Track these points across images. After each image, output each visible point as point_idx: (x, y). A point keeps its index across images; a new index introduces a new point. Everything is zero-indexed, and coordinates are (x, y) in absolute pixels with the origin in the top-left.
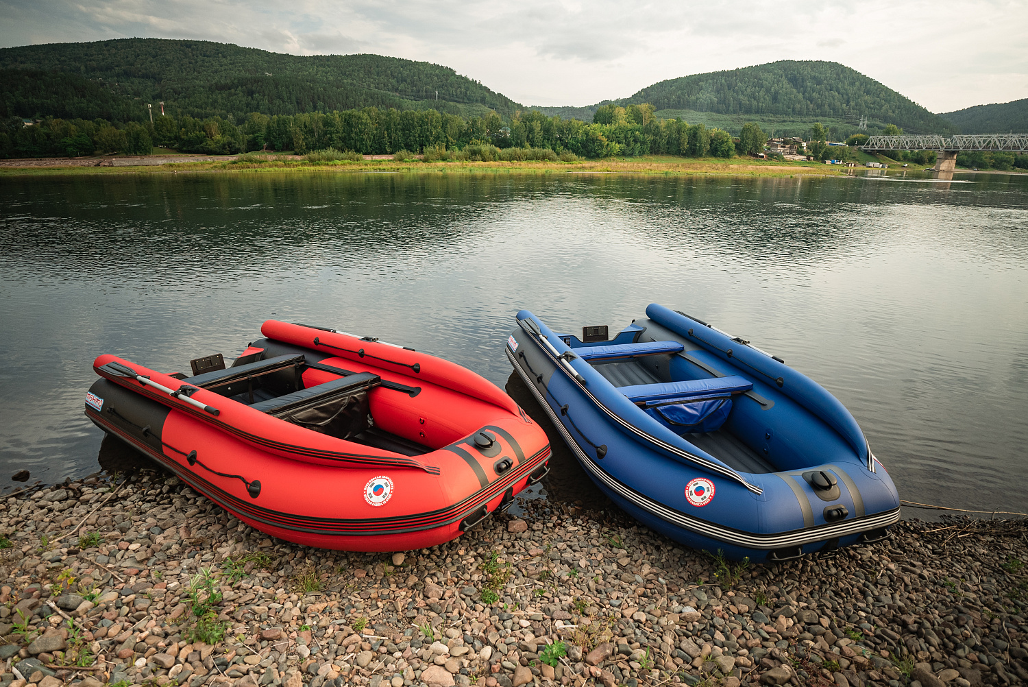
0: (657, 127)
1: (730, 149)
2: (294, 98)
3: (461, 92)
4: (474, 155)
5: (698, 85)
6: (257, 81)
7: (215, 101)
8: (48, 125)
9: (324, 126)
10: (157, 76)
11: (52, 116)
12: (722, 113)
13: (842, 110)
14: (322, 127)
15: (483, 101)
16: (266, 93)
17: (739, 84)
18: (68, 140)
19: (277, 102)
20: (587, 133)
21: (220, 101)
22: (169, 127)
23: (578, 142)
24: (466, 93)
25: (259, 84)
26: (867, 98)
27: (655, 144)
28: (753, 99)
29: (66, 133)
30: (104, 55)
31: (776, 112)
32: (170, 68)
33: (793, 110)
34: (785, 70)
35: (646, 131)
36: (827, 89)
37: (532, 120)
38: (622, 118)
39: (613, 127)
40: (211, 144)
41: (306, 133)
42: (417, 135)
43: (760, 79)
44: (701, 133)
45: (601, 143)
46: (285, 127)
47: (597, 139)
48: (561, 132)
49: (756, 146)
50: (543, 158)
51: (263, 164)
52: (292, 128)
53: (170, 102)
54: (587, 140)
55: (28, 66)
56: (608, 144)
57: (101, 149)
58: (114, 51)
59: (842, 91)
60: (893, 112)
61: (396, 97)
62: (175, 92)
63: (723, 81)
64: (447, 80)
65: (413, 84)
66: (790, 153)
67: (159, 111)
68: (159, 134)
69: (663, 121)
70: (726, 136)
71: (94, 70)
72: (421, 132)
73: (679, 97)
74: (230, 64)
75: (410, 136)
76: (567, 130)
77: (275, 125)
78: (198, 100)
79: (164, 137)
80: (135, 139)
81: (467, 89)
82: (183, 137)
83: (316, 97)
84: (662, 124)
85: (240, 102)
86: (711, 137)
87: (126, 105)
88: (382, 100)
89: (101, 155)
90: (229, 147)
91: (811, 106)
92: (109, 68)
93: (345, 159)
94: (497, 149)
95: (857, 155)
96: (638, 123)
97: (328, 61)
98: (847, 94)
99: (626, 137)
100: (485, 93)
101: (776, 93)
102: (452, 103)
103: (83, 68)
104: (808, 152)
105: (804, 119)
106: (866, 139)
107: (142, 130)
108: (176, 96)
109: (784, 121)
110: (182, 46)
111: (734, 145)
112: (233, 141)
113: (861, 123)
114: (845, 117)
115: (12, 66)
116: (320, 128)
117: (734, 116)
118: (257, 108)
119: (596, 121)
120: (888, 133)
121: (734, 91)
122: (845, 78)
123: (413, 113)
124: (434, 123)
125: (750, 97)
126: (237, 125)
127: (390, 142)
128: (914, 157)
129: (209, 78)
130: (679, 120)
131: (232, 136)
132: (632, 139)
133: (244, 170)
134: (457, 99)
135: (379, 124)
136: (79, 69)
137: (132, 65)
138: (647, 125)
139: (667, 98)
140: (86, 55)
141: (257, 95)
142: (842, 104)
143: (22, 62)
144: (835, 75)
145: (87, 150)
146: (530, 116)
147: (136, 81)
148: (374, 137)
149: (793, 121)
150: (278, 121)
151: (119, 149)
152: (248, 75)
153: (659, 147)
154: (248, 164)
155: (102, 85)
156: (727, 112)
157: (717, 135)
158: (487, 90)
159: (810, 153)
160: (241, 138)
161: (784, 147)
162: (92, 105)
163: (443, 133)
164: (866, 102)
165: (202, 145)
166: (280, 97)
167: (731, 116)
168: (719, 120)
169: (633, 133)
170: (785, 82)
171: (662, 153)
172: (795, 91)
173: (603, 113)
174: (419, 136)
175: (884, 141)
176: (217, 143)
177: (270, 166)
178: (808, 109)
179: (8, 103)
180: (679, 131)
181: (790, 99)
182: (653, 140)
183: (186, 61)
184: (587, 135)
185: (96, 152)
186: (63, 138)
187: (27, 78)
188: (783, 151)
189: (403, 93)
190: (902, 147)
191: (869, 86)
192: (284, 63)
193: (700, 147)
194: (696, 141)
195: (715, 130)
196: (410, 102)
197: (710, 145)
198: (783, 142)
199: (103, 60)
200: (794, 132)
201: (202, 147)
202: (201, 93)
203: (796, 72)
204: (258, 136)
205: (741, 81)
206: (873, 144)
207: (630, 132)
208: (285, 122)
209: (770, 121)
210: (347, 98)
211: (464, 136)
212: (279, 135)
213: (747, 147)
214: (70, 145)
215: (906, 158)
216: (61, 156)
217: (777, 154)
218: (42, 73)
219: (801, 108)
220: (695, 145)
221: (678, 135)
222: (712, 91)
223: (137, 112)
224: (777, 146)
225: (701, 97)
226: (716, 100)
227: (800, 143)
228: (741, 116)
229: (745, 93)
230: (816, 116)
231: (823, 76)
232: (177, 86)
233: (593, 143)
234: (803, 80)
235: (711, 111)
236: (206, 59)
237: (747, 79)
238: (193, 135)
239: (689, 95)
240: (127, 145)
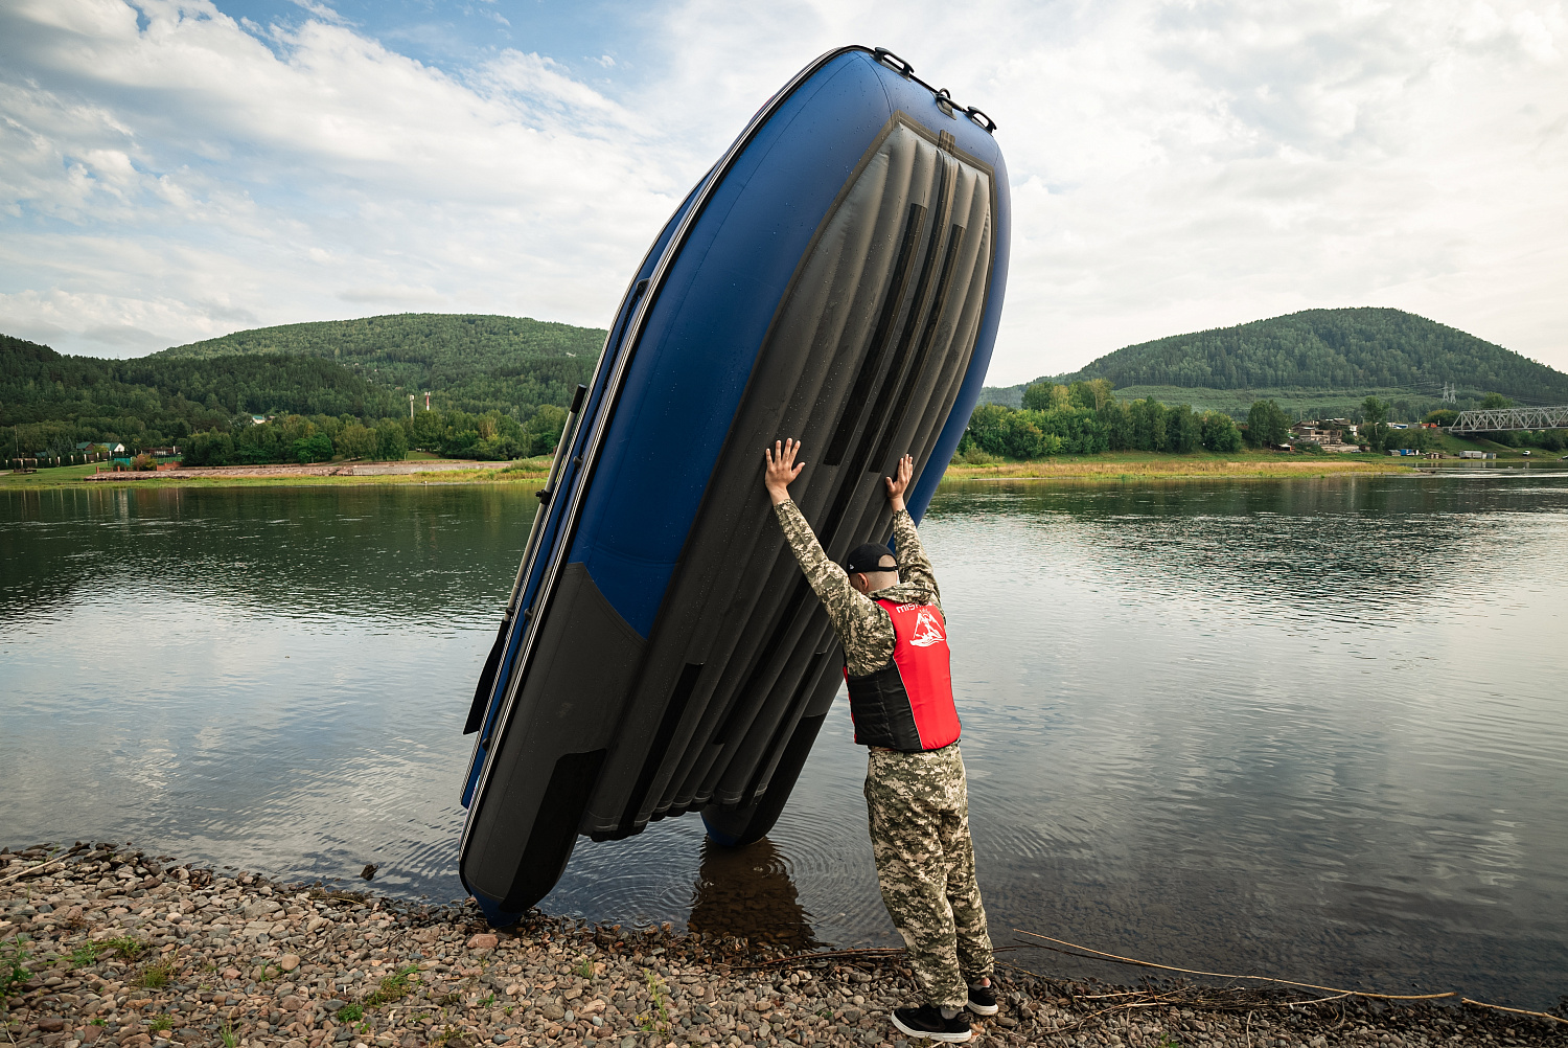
0: (1118, 411)
1: (1233, 440)
6: (555, 363)
7: (499, 390)
8: (281, 423)
10: (427, 360)
11: (287, 412)
12: (1220, 388)
13: (1412, 375)
16: (566, 379)
17: (1244, 345)
18: (303, 442)
20: (1011, 423)
21: (504, 390)
22: (432, 424)
23: (998, 436)
25: (558, 367)
26: (1450, 356)
27: (1116, 436)
28: (1267, 367)
29: (301, 432)
30: (365, 335)
31: (1305, 384)
32: (446, 349)
33: (1333, 379)
34: (1314, 323)
35: (1101, 417)
36: (1383, 347)
38: (1064, 402)
39: (1050, 413)
40: (483, 446)
43: (1275, 338)
44: (1183, 417)
45: (1032, 437)
47: (1027, 432)
48: (975, 421)
49: (1274, 434)
53: (439, 393)
54: (1012, 434)
55: (274, 350)
56: (1044, 438)
57: (342, 452)
58: (378, 330)
59: (1407, 348)
60: (1497, 376)
62: (449, 379)
63: (1219, 343)
66: (1332, 442)
67: (423, 404)
68: (418, 434)
69: (1126, 401)
70: (1227, 420)
71: (350, 353)
73: (1152, 368)
74: (523, 342)
76: (982, 419)
78: (475, 388)
79: (424, 437)
80: (386, 440)
82: (448, 437)
84: (1127, 405)
85: (531, 391)
86: (1203, 423)
87: (384, 396)
89: (340, 460)
90: (508, 450)
91: (1361, 372)
92: (370, 351)
95: (1442, 442)
96: (1088, 407)
98: (1416, 353)
99: (1070, 428)
101: (1303, 356)
103: (337, 352)
104: (1360, 440)
105: (1351, 392)
106: (1455, 417)
107: (397, 429)
108: (448, 385)
109: (1320, 396)
110: (463, 321)
111: (1240, 433)
112: (514, 442)
113: (1446, 394)
114: (1418, 385)
115: (254, 352)
117: (1240, 392)
118: (552, 400)
119: (1025, 406)
120: (1489, 405)
121: (1237, 357)
122: (1410, 329)
125: (1262, 364)
126: (522, 421)
128: (1541, 441)
129: (494, 361)
130: (1150, 399)
131: (513, 435)
132: (1079, 430)
133: (517, 481)
136: (333, 353)
138: (1102, 409)
139: (1135, 370)
140: (344, 335)
141: (554, 381)
142: (1410, 367)
143: (265, 346)
144: (1393, 327)
145: (323, 456)
147: (401, 366)
149: (1335, 396)
151: (364, 454)
152: (545, 356)
153: (1123, 440)
154: (524, 472)
155: (358, 371)
156: (1229, 386)
157: (1211, 419)
159: (1365, 441)
160: (525, 438)
161: (1322, 433)
162: (340, 397)
164: (1449, 362)
165: (472, 448)
167: (1234, 391)
168: (1217, 398)
170: (1315, 340)
171: (1128, 449)
172: (1332, 351)
173: (1036, 395)
175: (1485, 418)
176: (491, 445)
178: (1356, 376)
179: (240, 397)
180: (1152, 415)
181: (1326, 363)
182: (1112, 430)
183: (467, 340)
184: (1012, 426)
185: (334, 457)
186: (296, 438)
187: (268, 364)
188: (1320, 440)
190: (1516, 426)
191: (1451, 339)
192: (593, 340)
193: (1186, 437)
194: (1179, 429)
195: (1207, 413)
197: (1202, 434)
198: (1319, 427)
199: (364, 341)
200: (1337, 411)
201: (472, 450)
202: (480, 381)
203: (1330, 326)
204: (547, 436)
205: (1246, 342)
206: (1467, 424)
207: (1076, 420)
209: (1298, 396)
213: (1265, 435)
214: (305, 448)
215: (1526, 442)
216: (290, 463)
217: (1311, 445)
218: (287, 358)
219: (1345, 376)
220: (1179, 435)
221: (1150, 422)
222: (1203, 358)
223: (396, 406)
224: (1309, 432)
225: (1187, 366)
226: (1209, 369)
227: (1347, 427)
228: (1252, 391)
229: (1254, 357)
230: (1370, 386)
231: (1374, 329)
232: (452, 372)
233: (1022, 437)
234: (1343, 336)
235: (1204, 385)
236: (493, 337)
237: (1255, 339)
238: (463, 434)
239: (1167, 365)
240: (376, 447)
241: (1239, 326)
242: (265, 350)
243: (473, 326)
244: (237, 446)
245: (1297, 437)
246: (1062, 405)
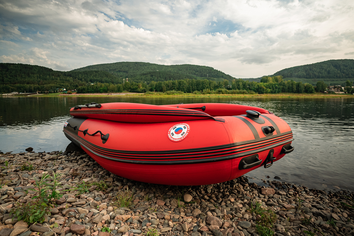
0: (284, 83)
1: (312, 90)
2: (164, 77)
3: (215, 74)
4: (219, 92)
5: (298, 69)
6: (154, 72)
7: (142, 78)
8: (97, 84)
9: (172, 84)
10: (127, 72)
11: (98, 82)
12: (308, 79)
14: (172, 85)
15: (223, 77)
16: (156, 76)
17: (314, 68)
18: (101, 88)
19: (159, 78)
20: (258, 86)
21: (143, 78)
22: (128, 85)
23: (255, 89)
24: (217, 75)
25: (155, 73)
28: (320, 74)
29: (101, 86)
30: (114, 66)
31: (330, 77)
32: (131, 69)
33: (337, 76)
34: (332, 63)
35: (280, 84)
36: (350, 69)
37: (239, 82)
38: (271, 81)
39: (268, 84)
40: (139, 90)
41: (167, 86)
42: (201, 87)
43: (322, 66)
44: (301, 85)
46: (161, 85)
47: (262, 88)
48: (249, 85)
49: (323, 89)
50: (243, 93)
51: (153, 95)
52: (163, 85)
53: (130, 79)
54: (258, 88)
55: (95, 69)
56: (266, 89)
57: (109, 91)
58: (117, 65)
61: (195, 76)
62: (131, 76)
63: (308, 68)
64: (211, 71)
65: (200, 72)
66: (337, 91)
67: (126, 81)
68: (125, 87)
69: (286, 81)
70: (311, 86)
71: (111, 70)
72: (202, 86)
73: (291, 74)
74: (147, 68)
75: (199, 87)
76: (251, 85)
77: (158, 84)
78: (137, 78)
79: (127, 88)
80: (119, 88)
81: (217, 73)
82: (132, 88)
83: (171, 77)
84: (286, 82)
85: (149, 78)
86: (305, 86)
87: (118, 79)
88: (190, 77)
89: (109, 92)
90: (144, 91)
91: (344, 75)
92: (115, 70)
93: (178, 93)
94: (227, 90)
96: (277, 82)
97: (175, 66)
99: (272, 87)
100: (223, 74)
101: (329, 71)
102: (212, 78)
103: (108, 70)
104: (345, 91)
105: (341, 79)
107: (121, 86)
108: (131, 77)
109: (333, 80)
110: (135, 63)
111: (314, 89)
112: (145, 89)
115: (91, 70)
116: (171, 85)
117: (313, 79)
118: (153, 80)
119: (261, 82)
121: (312, 71)
123: (200, 80)
124: (207, 83)
125: (318, 73)
126: (147, 85)
127: (192, 89)
129: (141, 72)
130: (292, 81)
131: (145, 87)
132: (275, 87)
133: (148, 96)
134: (214, 77)
135: (189, 84)
136: (107, 70)
137: (121, 69)
138: (280, 83)
139: (287, 74)
140: (110, 66)
141: (154, 76)
143: (94, 69)
145: (105, 91)
146: (238, 81)
147: (121, 73)
148: (187, 88)
150: (159, 83)
151: (114, 91)
152: (152, 71)
153: (285, 90)
154: (149, 94)
155: (113, 74)
156: (310, 78)
157: (307, 85)
158: (224, 73)
159: (346, 91)
160: (148, 88)
161: (335, 89)
162: (109, 79)
163: (209, 86)
165: (136, 90)
166: (160, 77)
167: (311, 79)
168: (307, 81)
169: (275, 85)
170: (332, 67)
171: (286, 92)
172: (336, 70)
173: (264, 79)
174: (202, 87)
176: (141, 89)
177: (155, 95)
179: (89, 79)
180: (292, 84)
181: (335, 73)
182: (283, 88)
183: (135, 67)
185: (108, 92)
186: (100, 88)
187: (94, 72)
188: (334, 91)
189: (197, 75)
193: (301, 89)
194: (299, 87)
195: (306, 84)
196: (199, 78)
197: (305, 89)
198: (334, 87)
199: (114, 67)
200: (338, 84)
203: (336, 64)
204: (153, 87)
205: (315, 68)
207: (274, 85)
208: (161, 83)
209: (327, 80)
210: (180, 77)
211: (216, 87)
212: (159, 87)
213: (320, 89)
214: (102, 90)
216: (99, 93)
217: (332, 92)
218: (98, 71)
219: (340, 76)
220: (299, 89)
221: (292, 86)
222: (304, 71)
223: (120, 81)
224: (331, 89)
225: (300, 73)
226: (305, 74)
227: (341, 88)
228: (316, 79)
229: (317, 71)
230: (346, 78)
231: (347, 64)
232: (132, 74)
233: (261, 89)
234: (339, 66)
235: (304, 78)
236: (141, 67)
237: (317, 67)
238: (135, 87)
239: (295, 73)
240: (116, 90)
241: (313, 64)
242: (94, 70)
243: (137, 64)
244: (88, 89)
245: (328, 90)
246: (270, 82)
